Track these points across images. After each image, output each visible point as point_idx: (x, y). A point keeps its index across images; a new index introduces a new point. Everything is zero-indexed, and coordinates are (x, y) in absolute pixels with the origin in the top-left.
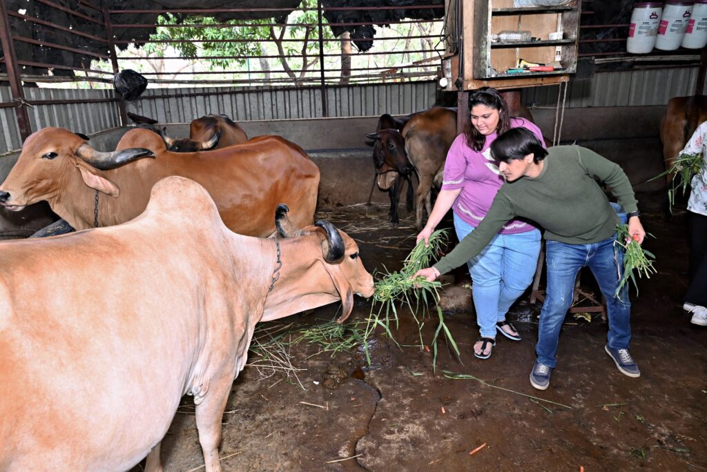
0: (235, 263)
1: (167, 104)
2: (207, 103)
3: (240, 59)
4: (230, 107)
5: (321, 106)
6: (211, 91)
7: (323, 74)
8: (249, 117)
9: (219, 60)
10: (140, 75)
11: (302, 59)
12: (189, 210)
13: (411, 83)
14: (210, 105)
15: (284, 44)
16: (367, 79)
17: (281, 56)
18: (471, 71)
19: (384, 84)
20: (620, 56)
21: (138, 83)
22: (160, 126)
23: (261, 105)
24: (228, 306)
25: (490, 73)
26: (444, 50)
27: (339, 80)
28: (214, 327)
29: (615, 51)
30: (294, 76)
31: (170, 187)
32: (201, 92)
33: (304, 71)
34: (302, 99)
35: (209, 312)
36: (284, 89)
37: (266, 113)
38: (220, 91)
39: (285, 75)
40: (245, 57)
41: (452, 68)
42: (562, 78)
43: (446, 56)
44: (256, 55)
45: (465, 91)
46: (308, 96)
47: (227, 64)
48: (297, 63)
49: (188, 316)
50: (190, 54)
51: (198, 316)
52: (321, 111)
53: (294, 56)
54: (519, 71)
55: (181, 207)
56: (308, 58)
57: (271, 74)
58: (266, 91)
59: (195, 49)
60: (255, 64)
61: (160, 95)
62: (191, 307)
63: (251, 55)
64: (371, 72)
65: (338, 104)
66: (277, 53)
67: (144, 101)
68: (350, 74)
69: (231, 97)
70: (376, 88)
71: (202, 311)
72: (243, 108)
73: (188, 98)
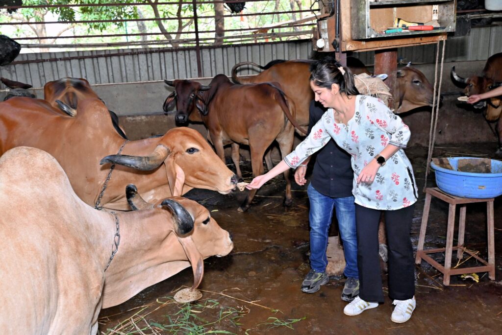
0: (88, 227)
1: (41, 68)
2: (82, 66)
3: (118, 23)
4: (105, 69)
5: (197, 67)
6: (86, 55)
7: (197, 36)
8: (125, 79)
9: (96, 24)
10: (12, 40)
11: (177, 21)
12: (38, 178)
13: (281, 42)
14: (85, 69)
15: (159, 7)
16: (239, 39)
17: (158, 20)
18: (349, 31)
19: (256, 44)
20: (479, 12)
21: (10, 48)
22: (34, 90)
23: (137, 66)
24: (81, 271)
25: (369, 34)
26: (319, 10)
27: (213, 41)
28: (66, 294)
29: (475, 8)
30: (171, 37)
31: (16, 158)
32: (76, 55)
33: (179, 33)
34: (177, 60)
35: (60, 279)
36: (159, 51)
37: (142, 75)
38: (95, 54)
39: (162, 37)
40: (122, 20)
41: (328, 28)
42: (440, 37)
43: (322, 17)
44: (133, 18)
45: (343, 52)
46: (184, 58)
47: (104, 27)
48: (173, 25)
49: (36, 288)
50: (68, 17)
51: (49, 286)
52: (197, 72)
53: (169, 19)
54: (398, 31)
55: (30, 177)
56: (183, 20)
57: (148, 36)
58: (141, 53)
59: (73, 13)
60: (132, 27)
61: (34, 59)
62: (41, 278)
63: (128, 18)
64: (244, 33)
65: (213, 65)
66: (153, 16)
67: (17, 66)
68: (223, 35)
69: (106, 60)
70: (249, 48)
71: (52, 280)
72: (119, 71)
73: (63, 62)
